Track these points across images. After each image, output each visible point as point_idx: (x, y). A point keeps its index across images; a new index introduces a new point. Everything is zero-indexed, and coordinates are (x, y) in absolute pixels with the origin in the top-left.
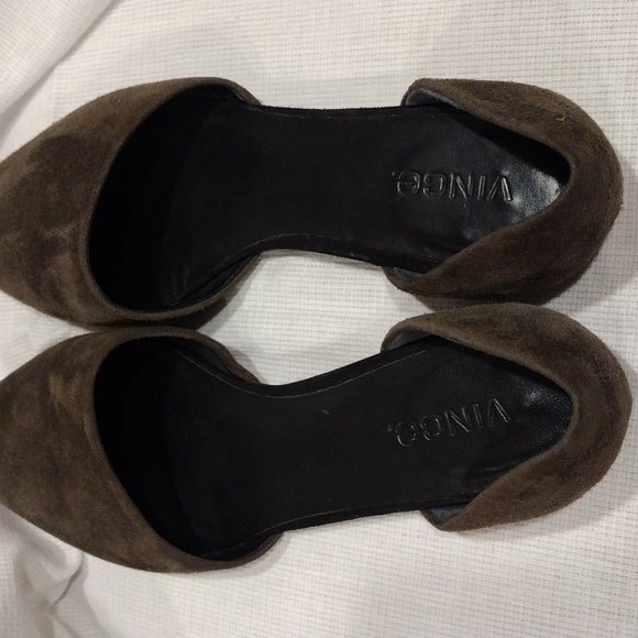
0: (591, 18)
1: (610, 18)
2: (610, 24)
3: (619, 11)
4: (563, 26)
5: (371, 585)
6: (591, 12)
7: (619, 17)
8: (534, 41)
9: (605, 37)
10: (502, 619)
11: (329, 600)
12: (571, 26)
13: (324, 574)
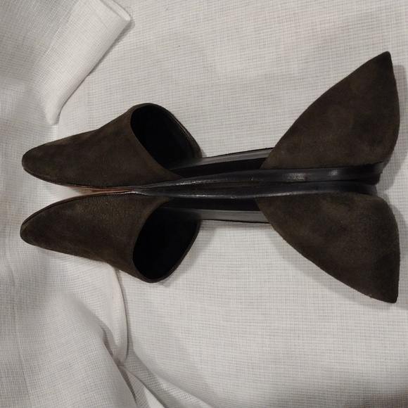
0: (361, 25)
1: (370, 24)
2: (371, 27)
3: (375, 20)
4: (347, 31)
5: (293, 326)
6: (360, 22)
7: (375, 23)
8: (334, 40)
9: (369, 33)
10: (364, 332)
11: (272, 337)
12: (352, 30)
13: (268, 325)
